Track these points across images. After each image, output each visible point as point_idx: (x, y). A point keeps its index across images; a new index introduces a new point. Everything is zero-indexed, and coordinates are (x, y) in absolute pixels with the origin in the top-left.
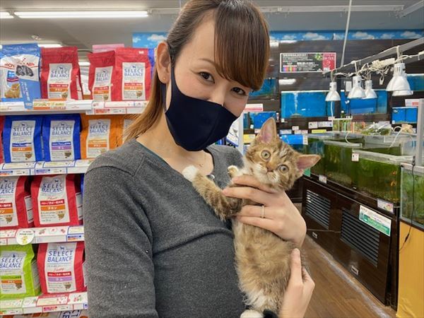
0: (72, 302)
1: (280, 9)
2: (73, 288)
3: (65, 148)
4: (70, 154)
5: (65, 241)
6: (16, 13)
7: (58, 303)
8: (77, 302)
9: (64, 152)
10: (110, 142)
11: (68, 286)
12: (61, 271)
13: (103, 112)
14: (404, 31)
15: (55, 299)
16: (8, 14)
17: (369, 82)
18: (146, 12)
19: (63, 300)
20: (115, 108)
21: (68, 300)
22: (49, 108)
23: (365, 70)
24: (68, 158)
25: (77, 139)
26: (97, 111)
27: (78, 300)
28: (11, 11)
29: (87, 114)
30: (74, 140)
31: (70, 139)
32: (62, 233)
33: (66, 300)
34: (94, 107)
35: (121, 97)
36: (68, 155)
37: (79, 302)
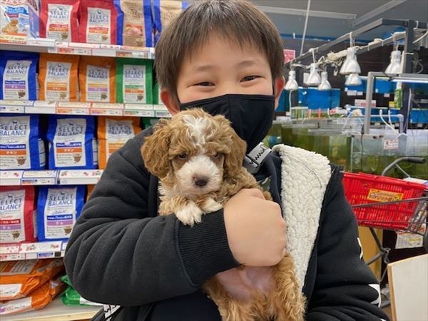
0: (24, 251)
2: (22, 237)
3: (19, 87)
4: (24, 94)
5: (19, 184)
7: (9, 252)
8: (30, 251)
9: (17, 91)
10: (70, 87)
11: (16, 235)
12: (9, 219)
13: (66, 52)
15: (6, 248)
17: (324, 73)
19: (15, 249)
20: (80, 49)
21: (20, 250)
22: (7, 41)
23: (321, 63)
24: (22, 98)
25: (31, 79)
26: (61, 49)
27: (31, 249)
29: (49, 52)
30: (29, 80)
31: (25, 78)
32: (15, 177)
33: (18, 249)
34: (57, 46)
35: (85, 39)
36: (22, 94)
37: (32, 251)
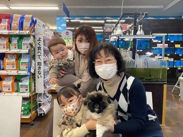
1: (111, 7)
6: (10, 7)
14: (170, 17)
16: (7, 7)
18: (58, 8)
28: (8, 6)
